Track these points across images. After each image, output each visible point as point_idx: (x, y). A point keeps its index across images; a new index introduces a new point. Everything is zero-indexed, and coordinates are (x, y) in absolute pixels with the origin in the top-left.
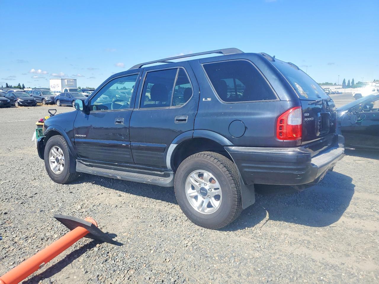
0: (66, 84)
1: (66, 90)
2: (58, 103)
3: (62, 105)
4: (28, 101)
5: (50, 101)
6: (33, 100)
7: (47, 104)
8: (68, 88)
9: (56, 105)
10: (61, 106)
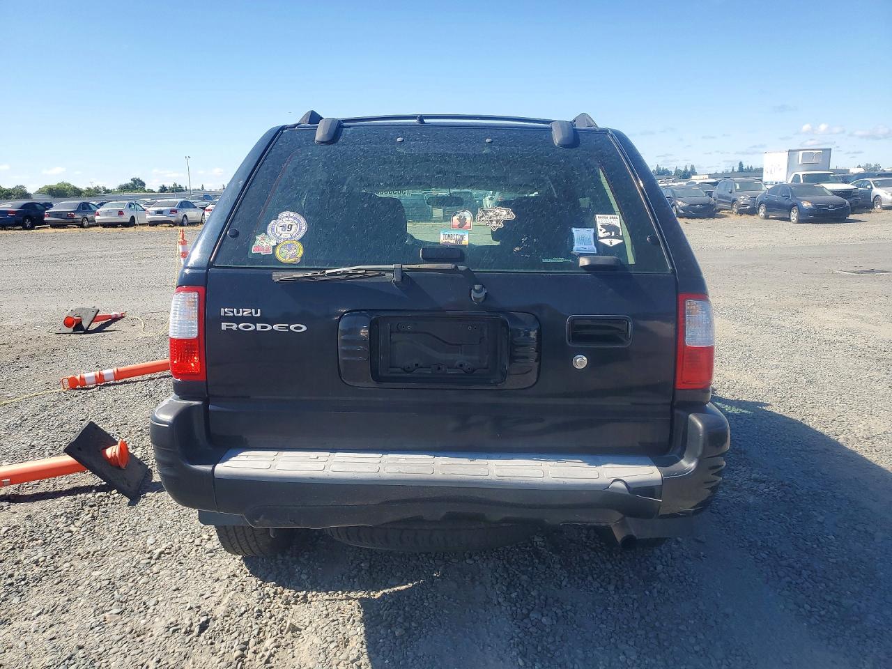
0: (800, 162)
1: (796, 178)
2: (762, 212)
3: (770, 217)
4: (695, 205)
5: (748, 207)
6: (708, 204)
7: (741, 212)
8: (801, 174)
9: (756, 216)
10: (767, 217)
